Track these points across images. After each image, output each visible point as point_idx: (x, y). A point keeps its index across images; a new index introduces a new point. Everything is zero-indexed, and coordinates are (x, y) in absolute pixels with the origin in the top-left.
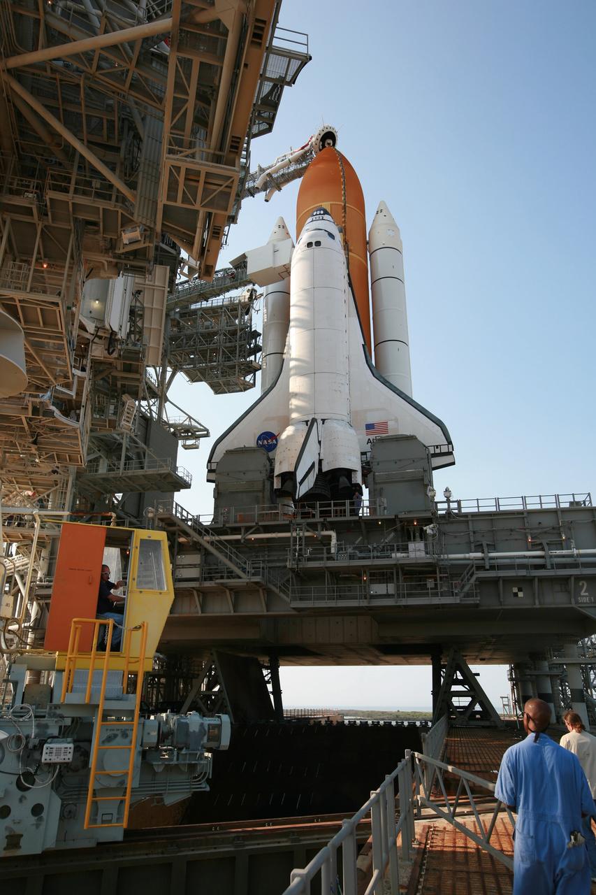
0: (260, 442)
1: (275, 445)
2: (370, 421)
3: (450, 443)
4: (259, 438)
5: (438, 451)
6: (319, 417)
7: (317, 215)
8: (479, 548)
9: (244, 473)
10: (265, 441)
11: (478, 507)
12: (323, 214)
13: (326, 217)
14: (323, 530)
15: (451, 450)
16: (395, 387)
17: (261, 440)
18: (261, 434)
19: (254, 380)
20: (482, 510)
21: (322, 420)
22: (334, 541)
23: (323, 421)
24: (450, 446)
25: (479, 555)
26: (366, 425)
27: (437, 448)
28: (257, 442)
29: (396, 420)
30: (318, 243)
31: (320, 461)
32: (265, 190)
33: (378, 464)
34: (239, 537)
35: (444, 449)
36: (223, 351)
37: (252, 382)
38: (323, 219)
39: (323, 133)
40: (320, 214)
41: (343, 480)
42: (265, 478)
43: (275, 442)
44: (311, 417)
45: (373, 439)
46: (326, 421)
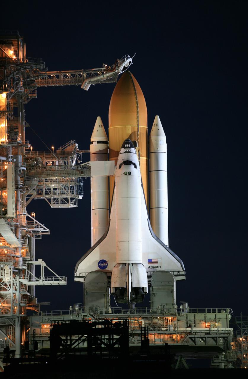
0: (100, 265)
1: (107, 266)
2: (150, 258)
4: (99, 263)
5: (179, 274)
6: (131, 262)
7: (127, 148)
8: (190, 326)
9: (97, 284)
10: (102, 264)
13: (132, 150)
15: (184, 274)
17: (100, 263)
18: (100, 261)
21: (132, 263)
24: (184, 272)
25: (189, 329)
26: (149, 260)
27: (178, 272)
28: (98, 264)
29: (162, 258)
30: (130, 173)
31: (132, 283)
33: (154, 283)
35: (181, 273)
38: (130, 152)
40: (129, 147)
41: (141, 291)
43: (106, 264)
44: (127, 262)
45: (151, 267)
46: (134, 264)
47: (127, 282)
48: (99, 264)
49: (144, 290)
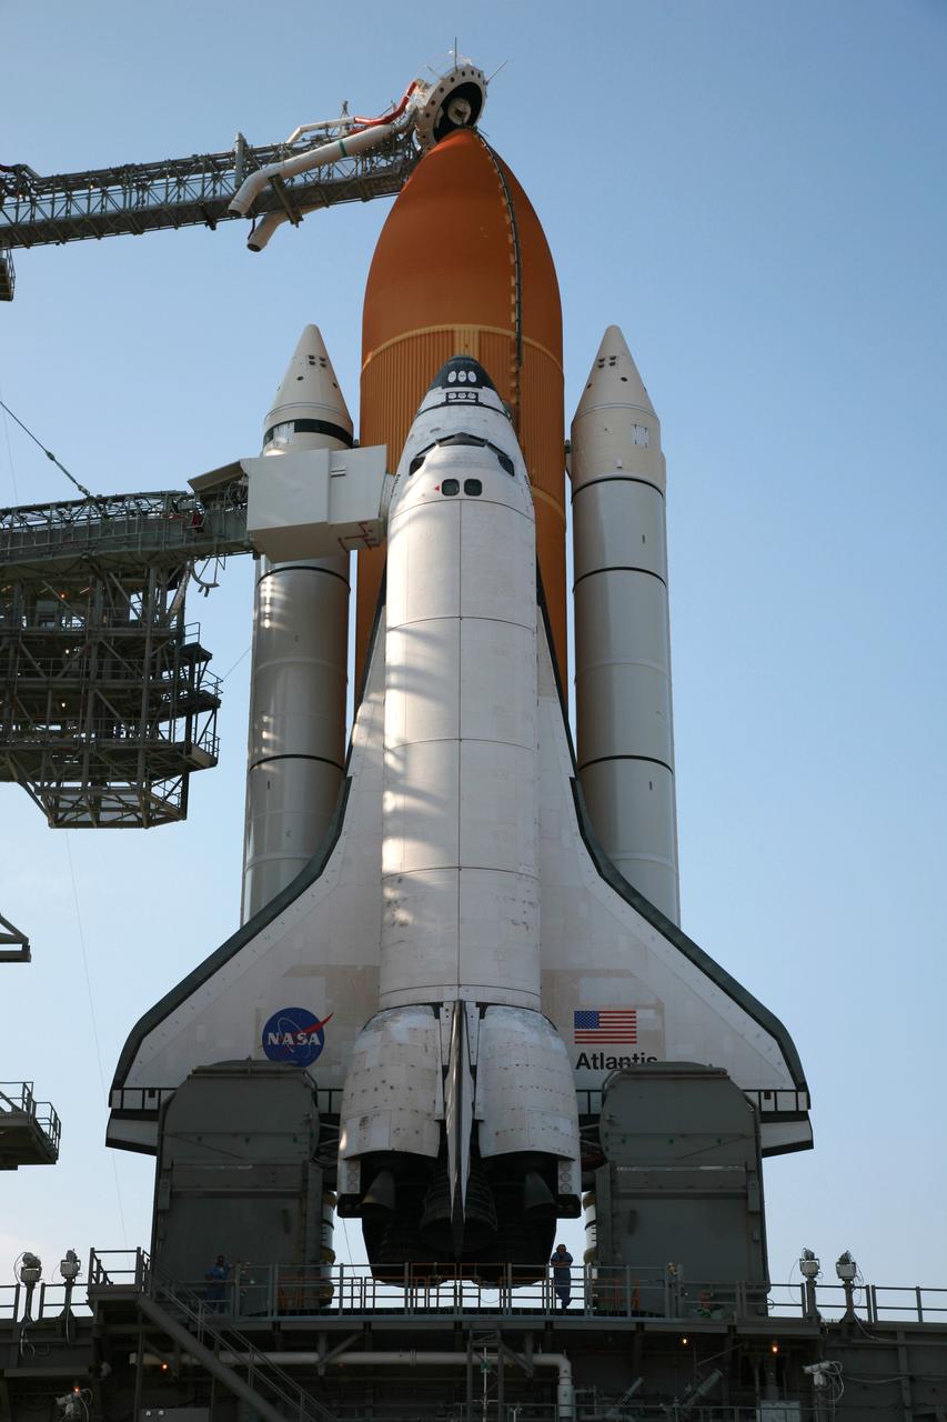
0: (273, 1040)
1: (317, 1050)
2: (588, 1004)
3: (801, 1086)
4: (271, 1026)
5: (768, 1106)
6: (472, 997)
7: (457, 383)
9: (247, 1140)
10: (288, 1035)
11: (920, 1309)
12: (478, 385)
13: (487, 395)
14: (535, 1351)
15: (803, 1107)
16: (656, 911)
17: (274, 1031)
18: (278, 1015)
19: (184, 795)
20: (929, 1318)
21: (478, 1004)
22: (565, 1388)
23: (483, 1007)
24: (802, 1095)
26: (577, 1013)
27: (768, 1097)
28: (265, 1037)
29: (659, 1008)
30: (474, 487)
31: (476, 1124)
32: (251, 215)
33: (624, 1141)
34: (310, 1357)
35: (786, 1103)
36: (98, 702)
37: (174, 800)
38: (478, 404)
39: (453, 86)
40: (467, 383)
41: (534, 1183)
42: (307, 1157)
43: (315, 1038)
44: (449, 996)
45: (594, 1058)
46: (489, 1009)
47: (442, 1123)
48: (271, 1035)
49: (560, 1183)
